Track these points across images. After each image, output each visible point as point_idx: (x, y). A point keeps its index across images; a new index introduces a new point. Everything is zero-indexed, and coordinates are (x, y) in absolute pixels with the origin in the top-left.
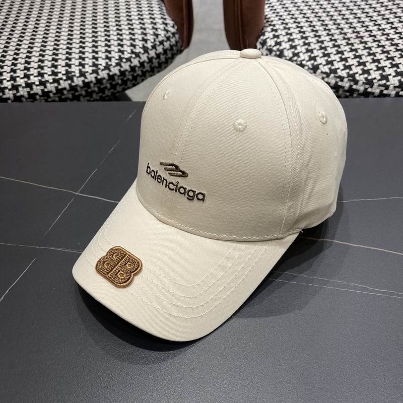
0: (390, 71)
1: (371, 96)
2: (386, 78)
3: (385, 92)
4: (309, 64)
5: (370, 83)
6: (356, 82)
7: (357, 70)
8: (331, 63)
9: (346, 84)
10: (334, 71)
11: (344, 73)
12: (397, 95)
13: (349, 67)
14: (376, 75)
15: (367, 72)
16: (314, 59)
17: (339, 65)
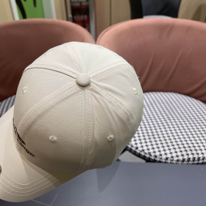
0: (163, 153)
1: (156, 161)
2: (161, 155)
3: (161, 160)
4: (135, 146)
5: (156, 156)
6: (151, 156)
7: (151, 151)
8: (142, 147)
9: (148, 156)
10: (143, 150)
11: (147, 151)
12: (165, 162)
13: (148, 149)
14: (158, 154)
15: (154, 152)
16: (136, 144)
17: (145, 148)
